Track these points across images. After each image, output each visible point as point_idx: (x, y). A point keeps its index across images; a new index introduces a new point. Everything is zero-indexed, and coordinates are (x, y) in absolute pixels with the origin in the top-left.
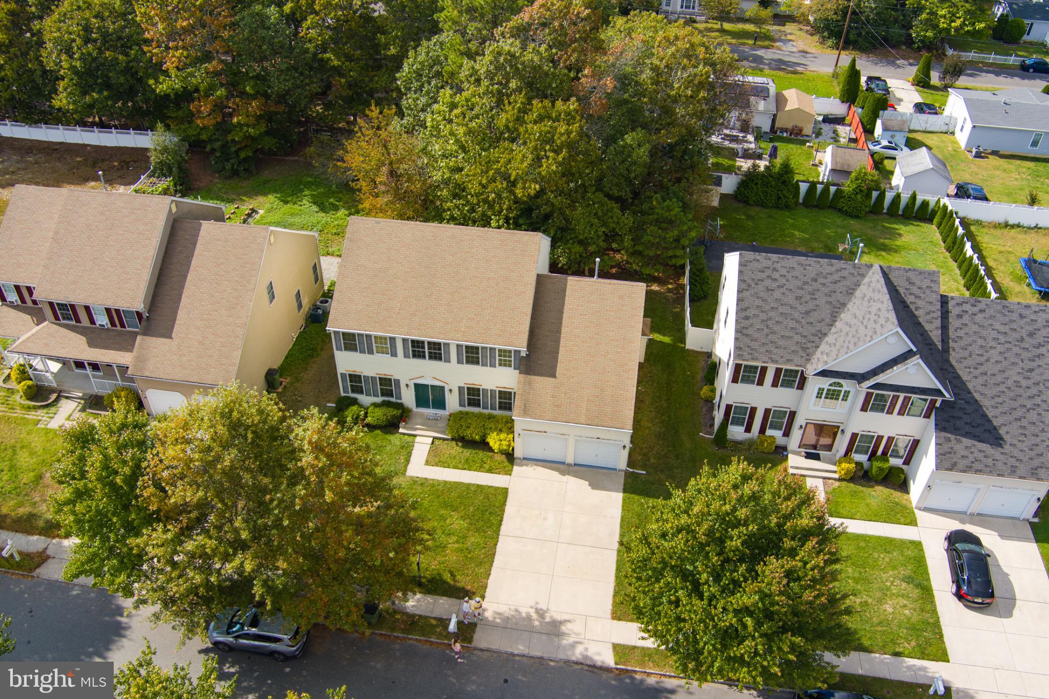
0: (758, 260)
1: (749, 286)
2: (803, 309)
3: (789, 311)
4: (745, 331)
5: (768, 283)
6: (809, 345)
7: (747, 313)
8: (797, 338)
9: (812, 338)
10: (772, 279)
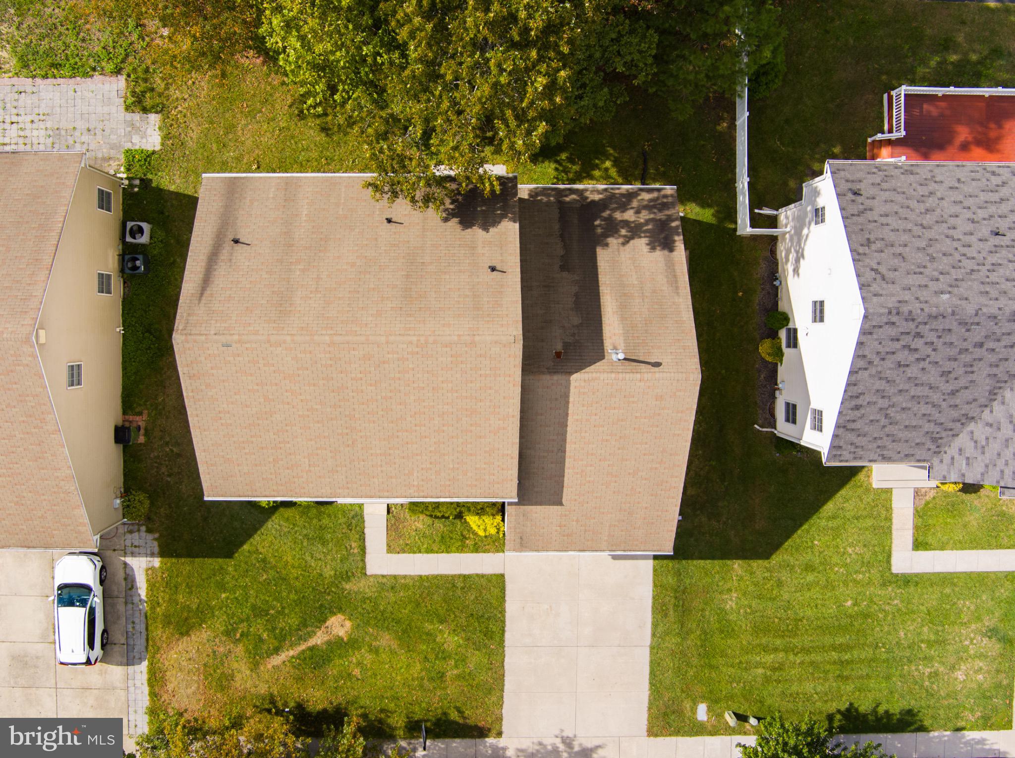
0: (893, 323)
1: (870, 363)
2: (949, 388)
3: (926, 391)
4: (851, 426)
5: (902, 356)
6: (944, 434)
7: (859, 402)
8: (930, 427)
9: (950, 425)
10: (910, 350)
